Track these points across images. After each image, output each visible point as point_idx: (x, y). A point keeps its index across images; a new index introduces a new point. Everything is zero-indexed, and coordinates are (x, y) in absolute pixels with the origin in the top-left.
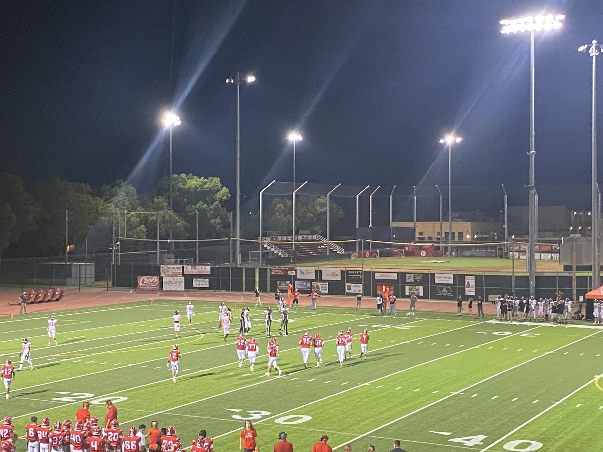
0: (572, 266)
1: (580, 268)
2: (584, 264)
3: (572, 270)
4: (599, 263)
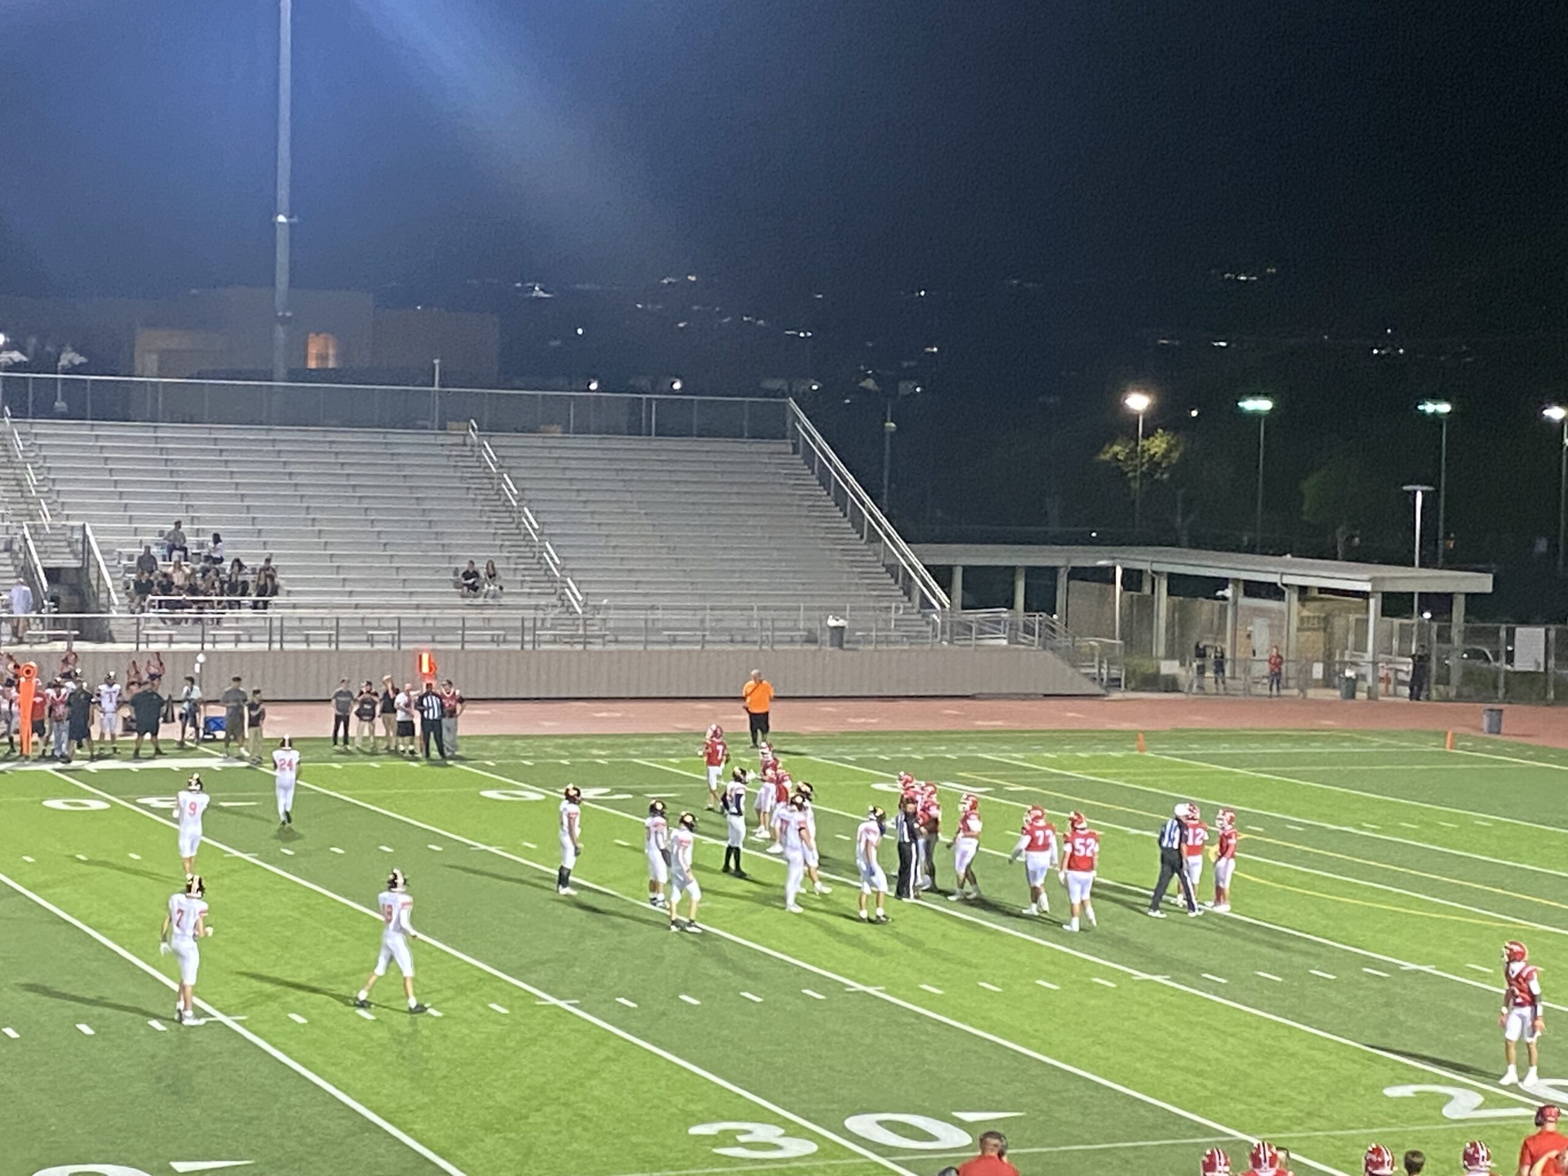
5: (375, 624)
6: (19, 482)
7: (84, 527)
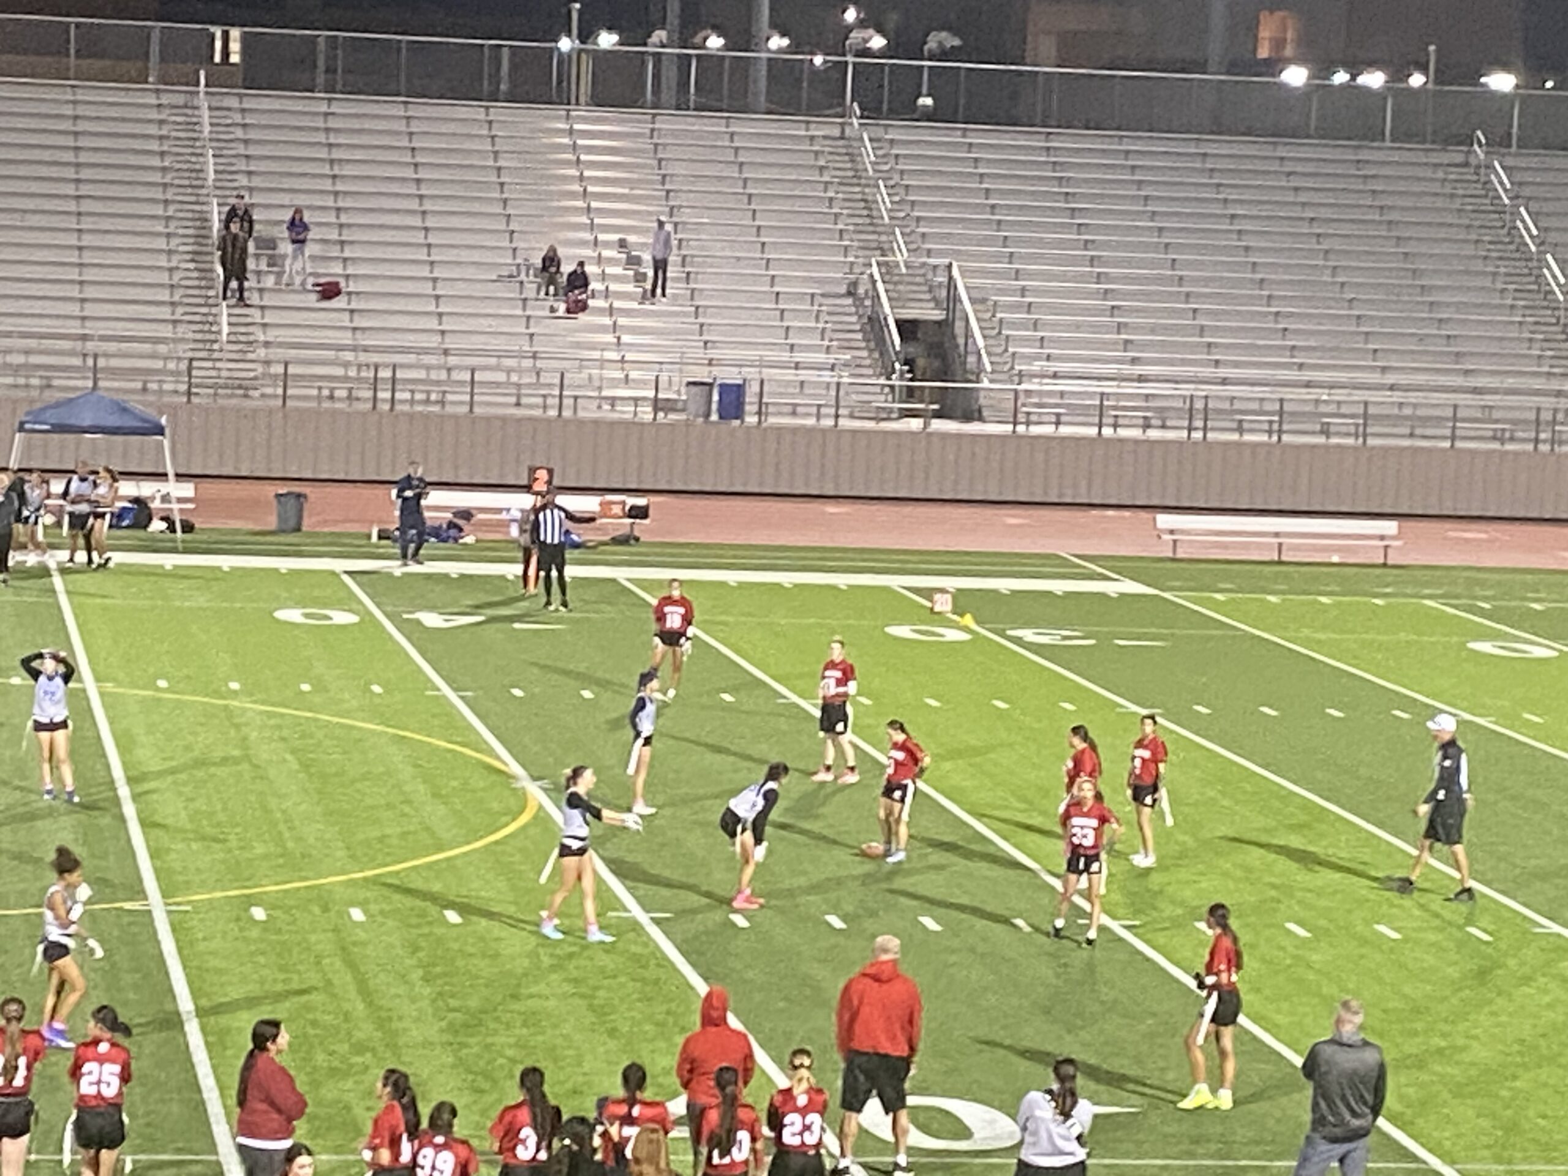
5: (1332, 408)
6: (869, 204)
7: (950, 266)
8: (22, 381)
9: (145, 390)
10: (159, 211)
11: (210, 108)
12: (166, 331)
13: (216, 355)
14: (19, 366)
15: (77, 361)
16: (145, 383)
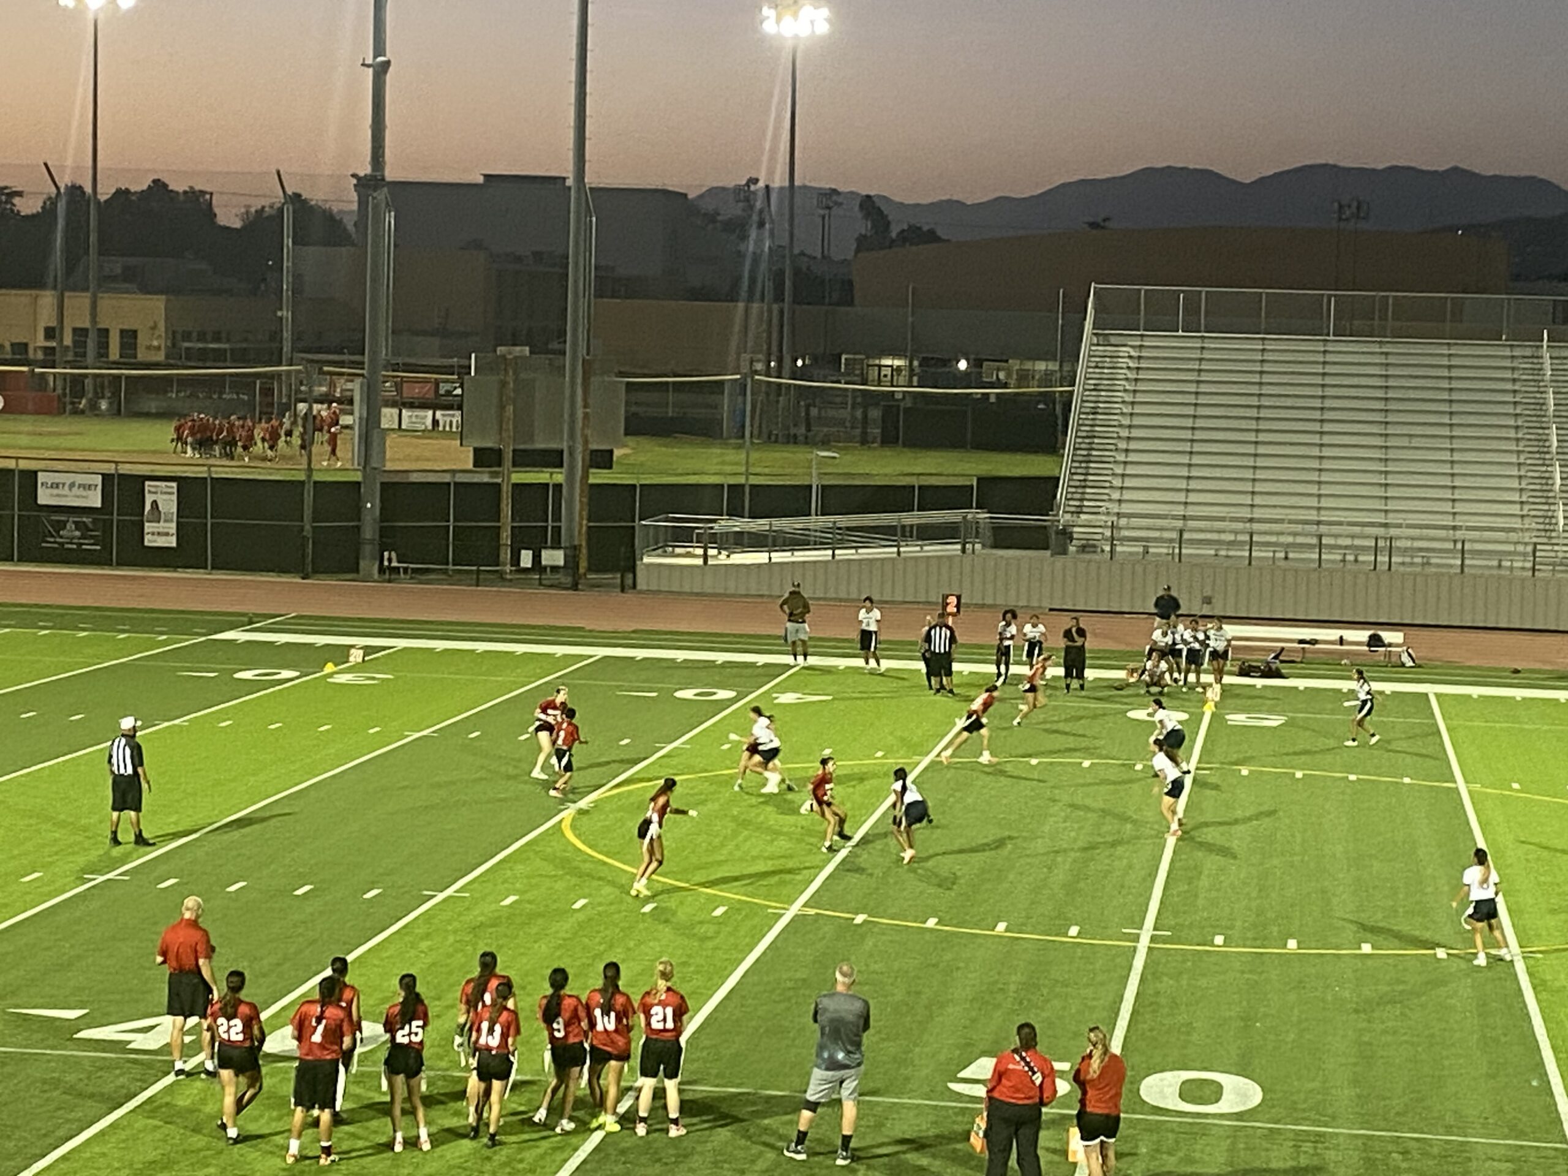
0: (499, 453)
1: (525, 459)
2: (540, 445)
3: (499, 465)
4: (586, 442)
8: (1408, 560)
9: (1500, 566)
10: (1512, 434)
11: (1551, 358)
12: (1517, 523)
13: (1554, 541)
14: (1406, 549)
15: (1450, 546)
16: (1500, 561)
